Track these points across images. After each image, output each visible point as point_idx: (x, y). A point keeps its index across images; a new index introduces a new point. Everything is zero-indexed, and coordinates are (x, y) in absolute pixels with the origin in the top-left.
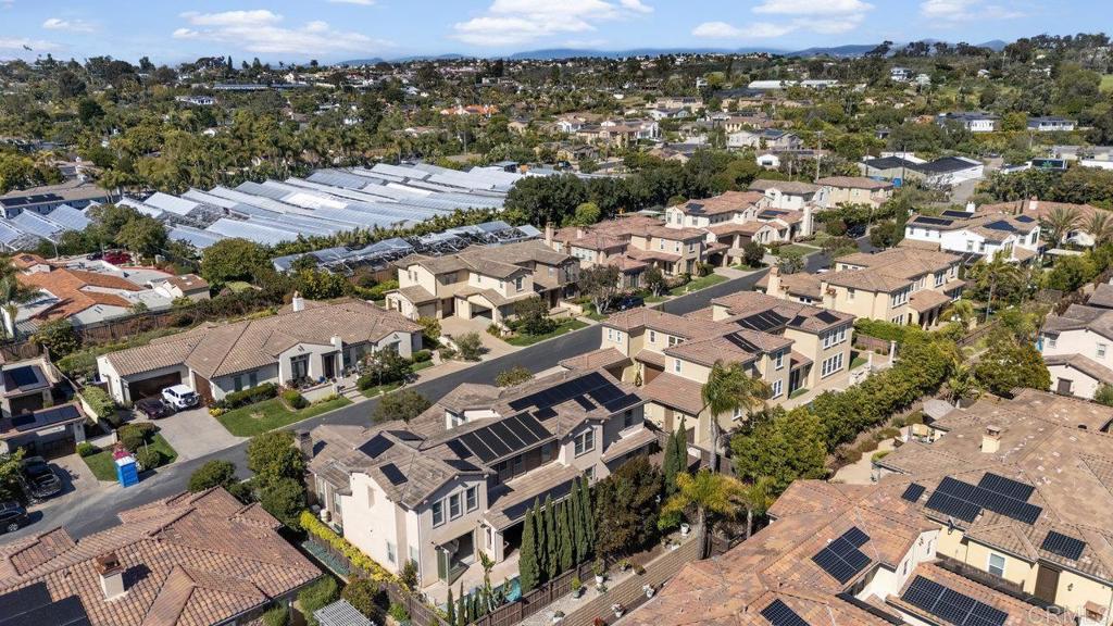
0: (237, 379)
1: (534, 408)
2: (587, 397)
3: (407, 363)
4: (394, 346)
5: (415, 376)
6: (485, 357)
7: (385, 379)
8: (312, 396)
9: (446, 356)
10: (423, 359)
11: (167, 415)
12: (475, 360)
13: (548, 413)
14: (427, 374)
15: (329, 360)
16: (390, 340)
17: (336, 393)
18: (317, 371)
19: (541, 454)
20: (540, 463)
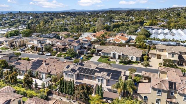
0: (105, 53)
1: (99, 70)
2: (111, 74)
3: (133, 62)
4: (132, 58)
5: (131, 65)
6: (148, 68)
7: (125, 62)
8: (112, 60)
9: (142, 64)
10: (137, 62)
11: (97, 55)
12: (146, 67)
13: (100, 72)
14: (134, 65)
15: (119, 56)
16: (131, 56)
17: (115, 61)
18: (117, 57)
19: (92, 78)
20: (92, 80)
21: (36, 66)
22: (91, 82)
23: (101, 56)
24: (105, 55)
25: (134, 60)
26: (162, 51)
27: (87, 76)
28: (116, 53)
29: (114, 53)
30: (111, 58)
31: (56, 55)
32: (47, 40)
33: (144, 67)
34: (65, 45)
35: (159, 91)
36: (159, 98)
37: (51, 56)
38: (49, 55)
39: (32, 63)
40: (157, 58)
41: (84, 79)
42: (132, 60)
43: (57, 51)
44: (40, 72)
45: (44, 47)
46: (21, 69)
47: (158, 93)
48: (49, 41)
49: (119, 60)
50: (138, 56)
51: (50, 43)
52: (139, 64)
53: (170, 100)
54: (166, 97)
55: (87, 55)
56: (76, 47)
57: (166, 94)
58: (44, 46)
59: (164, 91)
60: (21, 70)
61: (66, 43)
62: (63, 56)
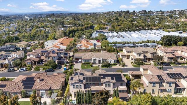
0: (86, 60)
1: (102, 76)
2: (114, 78)
3: (112, 65)
4: (111, 61)
5: (112, 67)
6: (126, 67)
7: (106, 66)
8: (94, 65)
9: (119, 65)
10: (115, 65)
11: (77, 63)
12: (123, 67)
13: (104, 78)
14: (114, 67)
15: (99, 61)
16: (110, 60)
17: (98, 66)
18: (97, 62)
19: (98, 84)
20: (98, 86)
21: (30, 84)
22: (99, 88)
23: (82, 63)
24: (86, 62)
25: (112, 63)
26: (130, 53)
27: (94, 83)
28: (96, 58)
29: (94, 58)
30: (93, 64)
31: (33, 69)
32: (11, 53)
33: (122, 67)
34: (40, 57)
35: (154, 83)
36: (154, 88)
37: (26, 71)
38: (24, 70)
39: (22, 83)
40: (127, 58)
41: (91, 87)
42: (110, 63)
43: (32, 65)
44: (39, 90)
45: (13, 63)
46: (12, 91)
47: (153, 85)
48: (16, 55)
49: (100, 65)
50: (115, 59)
51: (18, 57)
52: (117, 65)
53: (161, 88)
54: (158, 87)
55: (68, 64)
56: (54, 58)
57: (158, 84)
58: (13, 61)
59: (157, 83)
60: (12, 93)
61: (40, 55)
62: (42, 69)
